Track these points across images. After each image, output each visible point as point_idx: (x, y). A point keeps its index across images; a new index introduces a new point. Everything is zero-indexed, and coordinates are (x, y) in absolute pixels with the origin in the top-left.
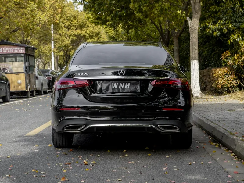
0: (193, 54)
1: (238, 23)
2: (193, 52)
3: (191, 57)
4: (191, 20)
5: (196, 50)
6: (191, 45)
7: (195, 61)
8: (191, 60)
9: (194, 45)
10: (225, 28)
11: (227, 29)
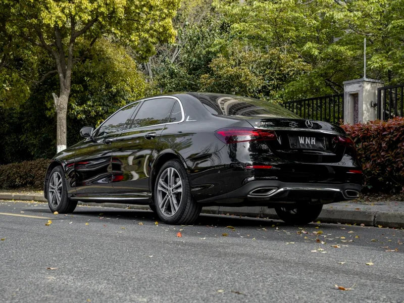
0: (61, 138)
1: (106, 106)
2: (61, 135)
3: (58, 141)
4: (59, 97)
5: (64, 133)
6: (58, 127)
7: (63, 145)
8: (59, 145)
9: (62, 127)
10: (93, 111)
11: (96, 112)
